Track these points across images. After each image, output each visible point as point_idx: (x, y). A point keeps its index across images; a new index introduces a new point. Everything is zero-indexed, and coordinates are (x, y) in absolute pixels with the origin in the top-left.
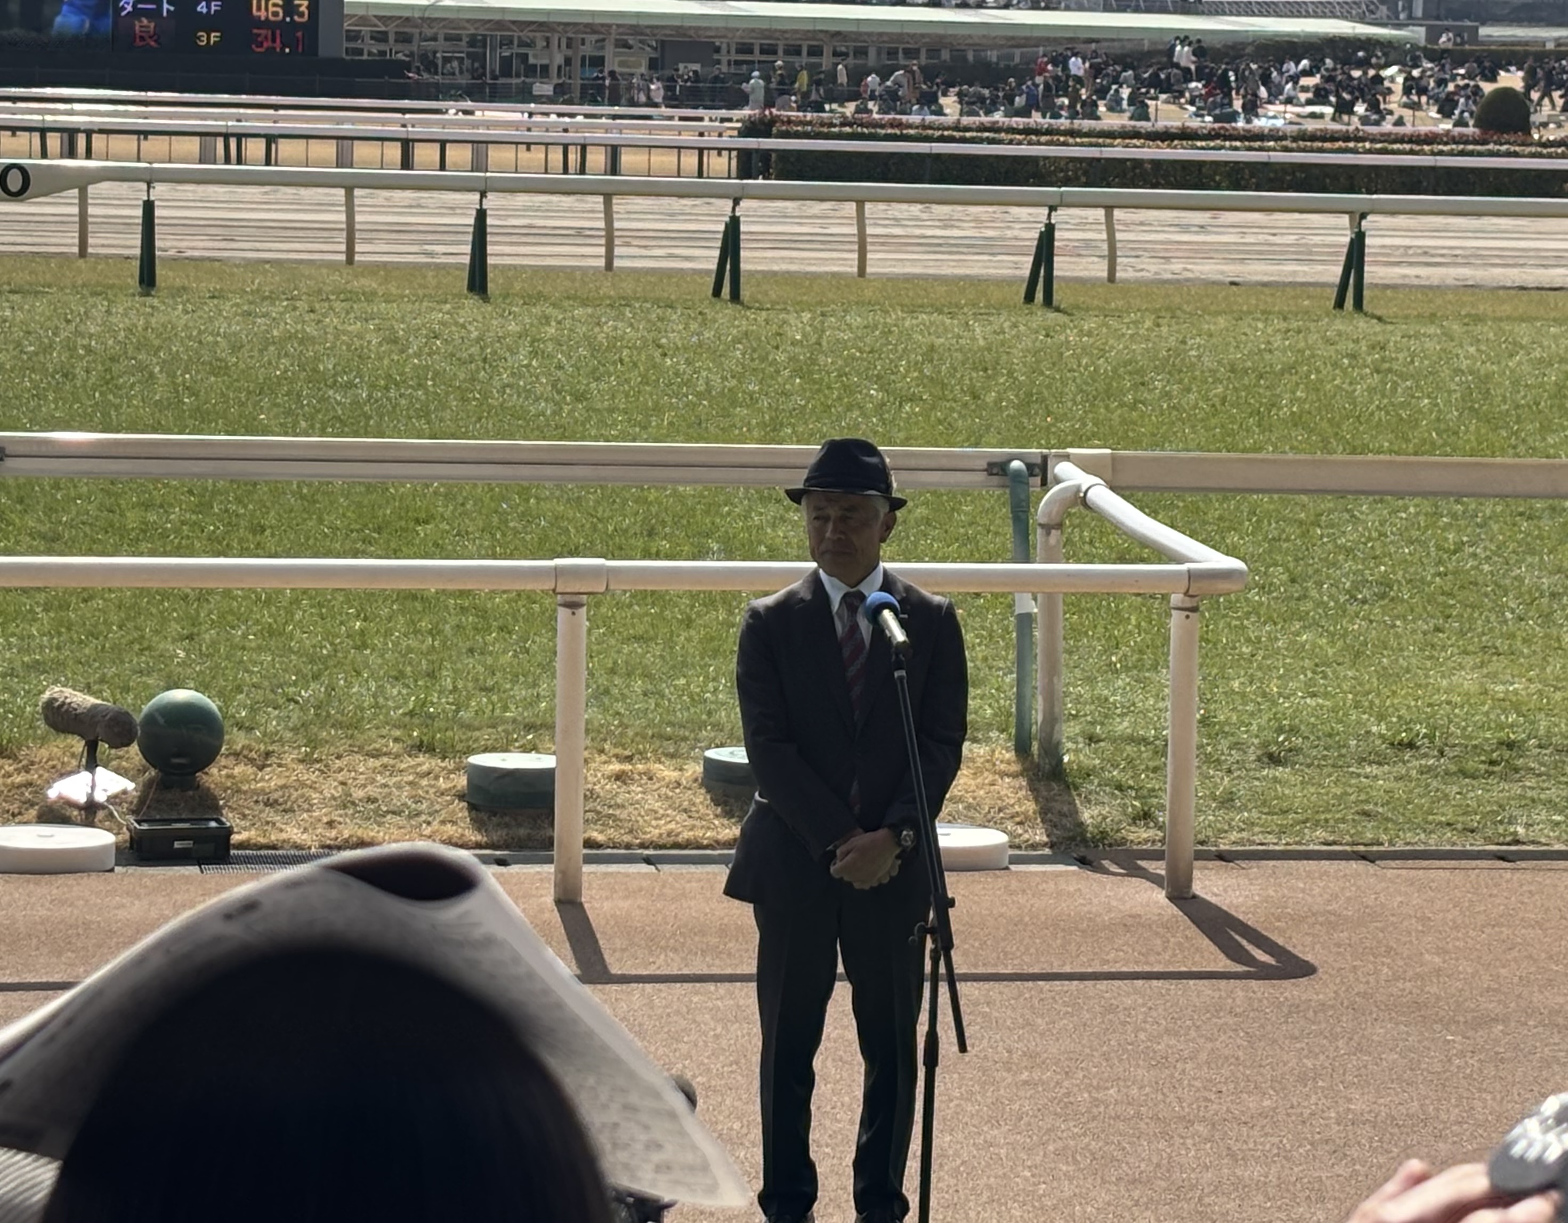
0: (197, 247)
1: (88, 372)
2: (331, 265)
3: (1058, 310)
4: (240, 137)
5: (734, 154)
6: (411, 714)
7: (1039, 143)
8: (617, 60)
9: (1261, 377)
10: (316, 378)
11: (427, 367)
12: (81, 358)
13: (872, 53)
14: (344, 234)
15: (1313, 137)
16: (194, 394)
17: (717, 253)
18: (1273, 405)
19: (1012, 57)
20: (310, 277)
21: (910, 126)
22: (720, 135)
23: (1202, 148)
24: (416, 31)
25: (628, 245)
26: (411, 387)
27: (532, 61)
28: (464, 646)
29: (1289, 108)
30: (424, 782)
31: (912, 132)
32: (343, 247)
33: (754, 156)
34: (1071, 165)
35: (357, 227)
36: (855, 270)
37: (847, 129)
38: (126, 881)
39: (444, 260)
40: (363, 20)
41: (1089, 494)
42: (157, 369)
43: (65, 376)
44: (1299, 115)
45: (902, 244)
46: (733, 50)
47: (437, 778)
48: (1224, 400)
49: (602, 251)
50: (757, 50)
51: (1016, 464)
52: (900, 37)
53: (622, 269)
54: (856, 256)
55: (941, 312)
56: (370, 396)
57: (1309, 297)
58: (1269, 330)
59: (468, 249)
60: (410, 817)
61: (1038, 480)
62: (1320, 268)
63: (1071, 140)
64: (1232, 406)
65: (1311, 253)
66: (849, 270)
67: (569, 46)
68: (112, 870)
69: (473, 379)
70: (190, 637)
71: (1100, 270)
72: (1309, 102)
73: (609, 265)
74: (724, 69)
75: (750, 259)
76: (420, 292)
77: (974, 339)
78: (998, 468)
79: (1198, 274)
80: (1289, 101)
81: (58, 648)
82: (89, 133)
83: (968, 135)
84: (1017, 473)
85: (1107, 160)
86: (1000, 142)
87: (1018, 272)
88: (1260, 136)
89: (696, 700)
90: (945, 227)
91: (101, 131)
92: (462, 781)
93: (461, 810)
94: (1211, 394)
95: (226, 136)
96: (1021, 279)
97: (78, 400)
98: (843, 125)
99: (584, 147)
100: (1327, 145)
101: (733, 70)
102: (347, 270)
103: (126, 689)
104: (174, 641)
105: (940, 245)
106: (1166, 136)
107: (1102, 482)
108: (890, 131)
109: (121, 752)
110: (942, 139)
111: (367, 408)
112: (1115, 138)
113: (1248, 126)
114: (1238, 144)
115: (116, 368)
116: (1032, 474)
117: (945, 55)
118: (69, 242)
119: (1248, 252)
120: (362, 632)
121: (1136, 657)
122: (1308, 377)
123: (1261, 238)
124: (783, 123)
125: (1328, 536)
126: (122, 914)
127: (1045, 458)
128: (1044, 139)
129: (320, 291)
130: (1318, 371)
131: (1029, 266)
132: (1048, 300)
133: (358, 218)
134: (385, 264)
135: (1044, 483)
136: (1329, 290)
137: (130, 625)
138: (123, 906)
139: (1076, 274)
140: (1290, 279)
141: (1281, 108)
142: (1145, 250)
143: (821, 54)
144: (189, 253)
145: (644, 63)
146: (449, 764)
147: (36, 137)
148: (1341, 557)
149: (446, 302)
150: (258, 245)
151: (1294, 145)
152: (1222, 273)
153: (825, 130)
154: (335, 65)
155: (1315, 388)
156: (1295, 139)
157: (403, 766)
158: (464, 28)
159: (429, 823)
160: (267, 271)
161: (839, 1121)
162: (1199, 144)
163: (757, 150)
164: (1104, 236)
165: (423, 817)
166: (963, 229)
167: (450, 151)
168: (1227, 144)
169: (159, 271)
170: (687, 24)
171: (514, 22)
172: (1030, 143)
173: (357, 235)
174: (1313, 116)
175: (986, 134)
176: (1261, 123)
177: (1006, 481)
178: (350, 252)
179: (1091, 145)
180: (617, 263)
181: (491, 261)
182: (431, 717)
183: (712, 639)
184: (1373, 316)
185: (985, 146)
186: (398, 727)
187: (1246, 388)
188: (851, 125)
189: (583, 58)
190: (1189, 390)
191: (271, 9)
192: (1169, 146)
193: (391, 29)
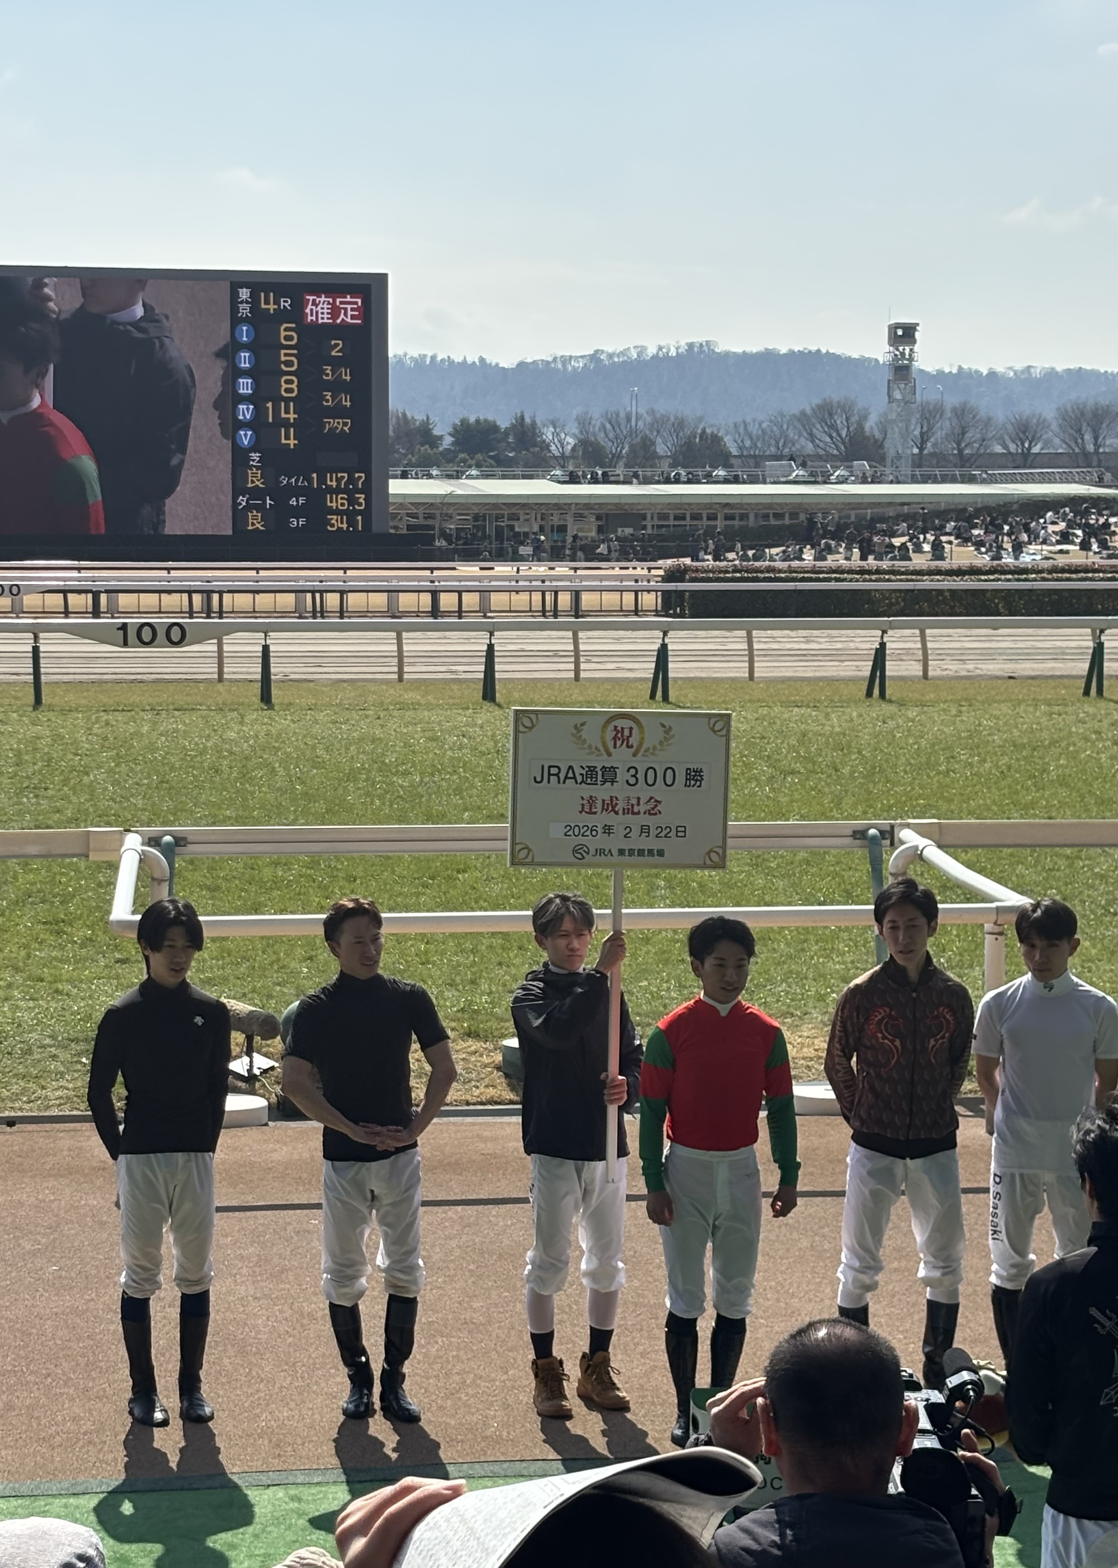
0: (296, 671)
1: (231, 768)
2: (387, 682)
3: (890, 701)
4: (321, 592)
5: (659, 593)
6: (462, 1010)
7: (871, 580)
8: (576, 527)
9: (1034, 749)
10: (384, 768)
11: (459, 759)
12: (225, 757)
13: (752, 517)
14: (396, 660)
15: (1063, 570)
16: (303, 783)
17: (653, 665)
18: (1044, 771)
19: (849, 517)
20: (374, 693)
21: (780, 571)
22: (649, 581)
23: (986, 581)
24: (438, 512)
25: (589, 661)
26: (449, 773)
27: (517, 529)
28: (494, 959)
29: (1045, 547)
30: (473, 1059)
31: (783, 575)
32: (396, 669)
33: (673, 595)
34: (893, 595)
35: (405, 654)
36: (747, 675)
37: (738, 575)
38: (276, 1132)
39: (464, 676)
40: (401, 506)
41: (925, 852)
42: (277, 765)
43: (217, 771)
44: (1051, 552)
45: (779, 655)
46: (655, 517)
47: (481, 1055)
48: (1009, 768)
49: (572, 666)
50: (672, 517)
51: (872, 831)
52: (770, 506)
53: (586, 679)
54: (747, 665)
55: (808, 706)
56: (421, 781)
57: (1065, 687)
58: (1038, 714)
59: (482, 668)
60: (464, 1083)
61: (888, 842)
62: (1072, 664)
63: (893, 577)
64: (1016, 772)
65: (1064, 654)
66: (742, 675)
67: (542, 519)
68: (266, 1125)
69: (491, 767)
70: (310, 958)
71: (916, 670)
72: (1058, 542)
73: (577, 678)
74: (649, 531)
75: (675, 669)
76: (451, 701)
77: (833, 726)
78: (860, 834)
79: (985, 672)
80: (1044, 542)
81: (223, 968)
82: (221, 593)
83: (821, 576)
84: (874, 837)
85: (919, 590)
86: (844, 580)
87: (860, 674)
88: (1025, 571)
89: (656, 996)
90: (807, 642)
91: (229, 592)
92: (499, 1058)
93: (499, 1078)
94: (1000, 763)
95: (313, 592)
96: (863, 679)
97: (225, 789)
98: (734, 571)
99: (556, 593)
100: (1074, 576)
101: (655, 532)
102: (399, 686)
103: (270, 996)
104: (300, 962)
105: (805, 655)
106: (959, 572)
107: (932, 843)
108: (767, 575)
109: (269, 1042)
110: (803, 580)
111: (419, 790)
112: (924, 575)
113: (1017, 563)
114: (1010, 577)
115: (250, 765)
116: (884, 838)
117: (802, 517)
118: (210, 670)
119: (1019, 654)
120: (426, 952)
121: (958, 958)
122: (1067, 748)
123: (1029, 644)
124: (693, 571)
125: (1088, 866)
126: (276, 1156)
127: (892, 827)
128: (874, 577)
129: (382, 704)
130: (1075, 745)
131: (870, 668)
132: (882, 695)
133: (405, 648)
134: (425, 680)
135: (892, 844)
136: (1079, 681)
137: (269, 950)
138: (276, 1150)
139: (900, 674)
140: (1051, 673)
141: (1039, 547)
142: (948, 655)
143: (716, 519)
144: (292, 676)
145: (594, 529)
146: (488, 1045)
147: (185, 596)
148: (1097, 882)
149: (468, 708)
150: (339, 669)
151: (1050, 576)
152: (1003, 670)
153: (722, 575)
154: (386, 538)
155: (1074, 756)
156: (1050, 572)
157: (458, 1047)
158: (470, 509)
159: (477, 1087)
160: (345, 688)
161: (768, 1300)
162: (983, 577)
163: (676, 591)
164: (919, 645)
165: (473, 1083)
166: (820, 643)
167: (465, 596)
168: (1003, 577)
169: (274, 692)
170: (623, 501)
171: (504, 504)
172: (864, 581)
173: (406, 660)
174: (1061, 552)
175: (834, 576)
176: (1026, 559)
177: (865, 842)
178: (401, 672)
179: (908, 580)
180: (583, 675)
181: (497, 675)
182: (475, 1011)
183: (664, 952)
184: (1111, 700)
185: (833, 583)
186: (454, 1021)
187: (1025, 758)
188: (739, 571)
189: (552, 526)
190: (985, 761)
191: (340, 501)
192: (962, 580)
193: (421, 511)
